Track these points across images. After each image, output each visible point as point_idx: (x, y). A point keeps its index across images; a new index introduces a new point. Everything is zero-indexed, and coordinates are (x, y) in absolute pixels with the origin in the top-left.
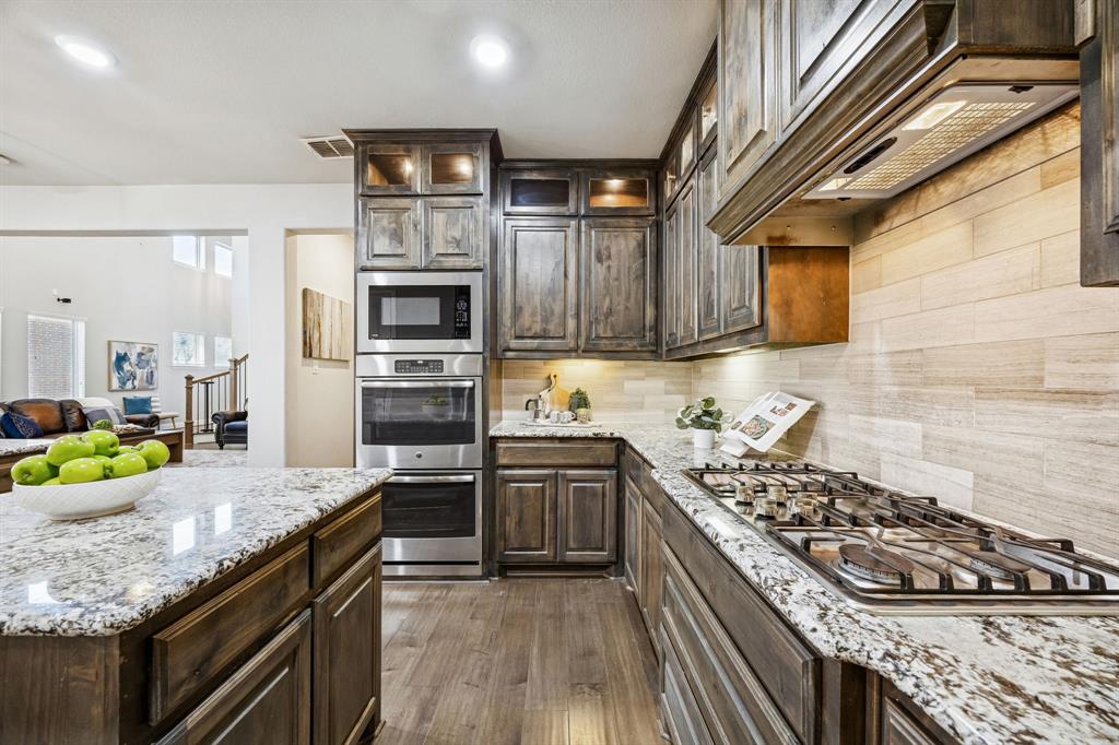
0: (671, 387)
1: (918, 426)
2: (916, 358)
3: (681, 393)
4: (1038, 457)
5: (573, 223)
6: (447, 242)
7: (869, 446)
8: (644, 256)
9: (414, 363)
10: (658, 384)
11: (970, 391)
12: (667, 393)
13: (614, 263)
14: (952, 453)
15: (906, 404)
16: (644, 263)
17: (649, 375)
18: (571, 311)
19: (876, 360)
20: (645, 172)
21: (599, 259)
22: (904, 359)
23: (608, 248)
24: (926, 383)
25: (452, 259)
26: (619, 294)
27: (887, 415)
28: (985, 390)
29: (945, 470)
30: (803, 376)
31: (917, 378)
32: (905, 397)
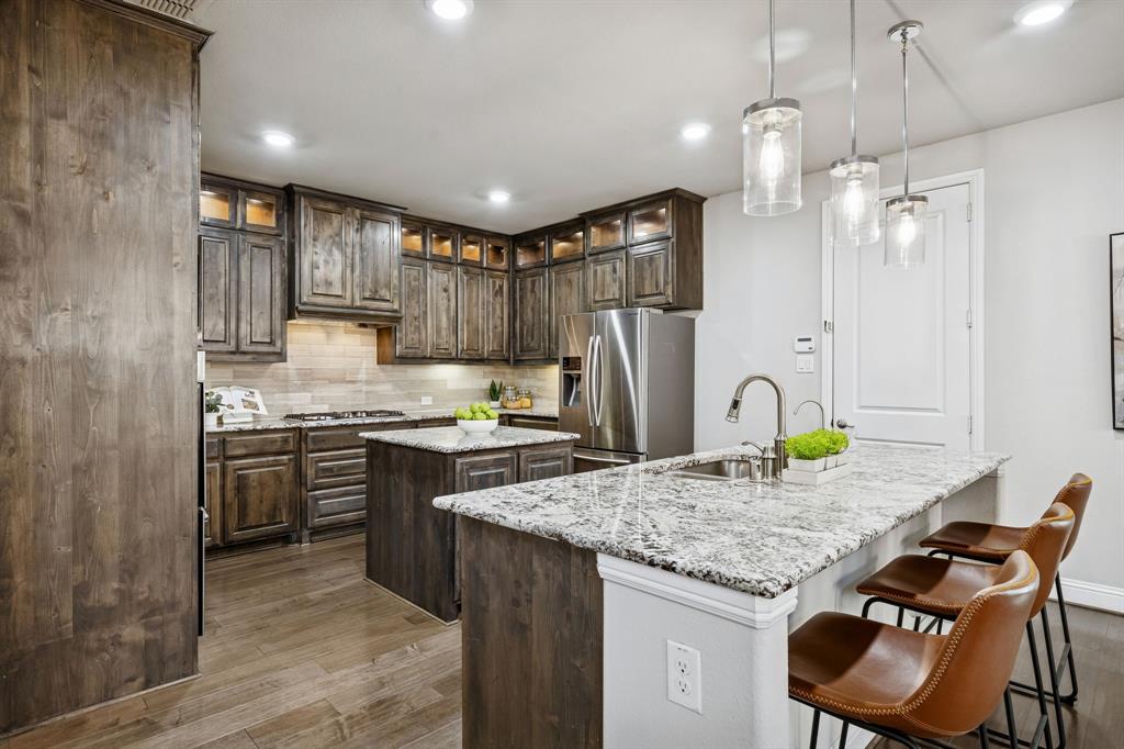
1: (309, 395)
2: (310, 371)
7: (286, 405)
11: (327, 382)
14: (322, 400)
15: (304, 387)
22: (304, 372)
24: (313, 379)
28: (331, 381)
30: (235, 377)
31: (308, 378)
32: (303, 384)
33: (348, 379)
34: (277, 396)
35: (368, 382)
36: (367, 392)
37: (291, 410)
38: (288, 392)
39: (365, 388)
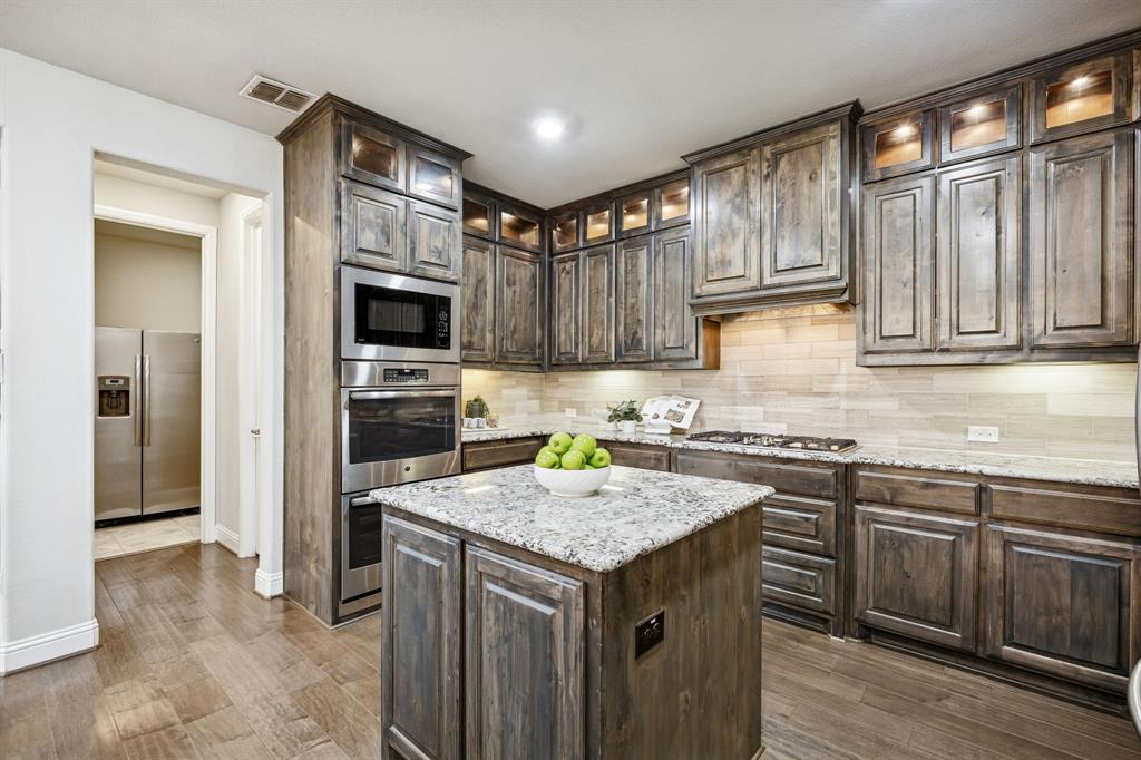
0: (530, 394)
1: (761, 408)
2: (761, 379)
3: (536, 399)
4: (811, 415)
5: (491, 246)
6: (431, 251)
7: (733, 420)
8: (535, 286)
9: (401, 372)
10: (523, 391)
11: (785, 393)
12: (530, 398)
13: (518, 288)
14: (778, 417)
15: (754, 400)
16: (535, 292)
17: (519, 383)
18: (489, 327)
19: (738, 379)
20: (536, 218)
21: (508, 285)
22: (754, 380)
23: (514, 275)
24: (766, 390)
25: (432, 268)
26: (521, 314)
27: (745, 404)
28: (791, 393)
29: (775, 425)
31: (760, 388)
32: (755, 396)
33: (815, 390)
34: (723, 408)
35: (850, 395)
36: (847, 411)
37: (739, 426)
38: (735, 404)
39: (844, 404)
